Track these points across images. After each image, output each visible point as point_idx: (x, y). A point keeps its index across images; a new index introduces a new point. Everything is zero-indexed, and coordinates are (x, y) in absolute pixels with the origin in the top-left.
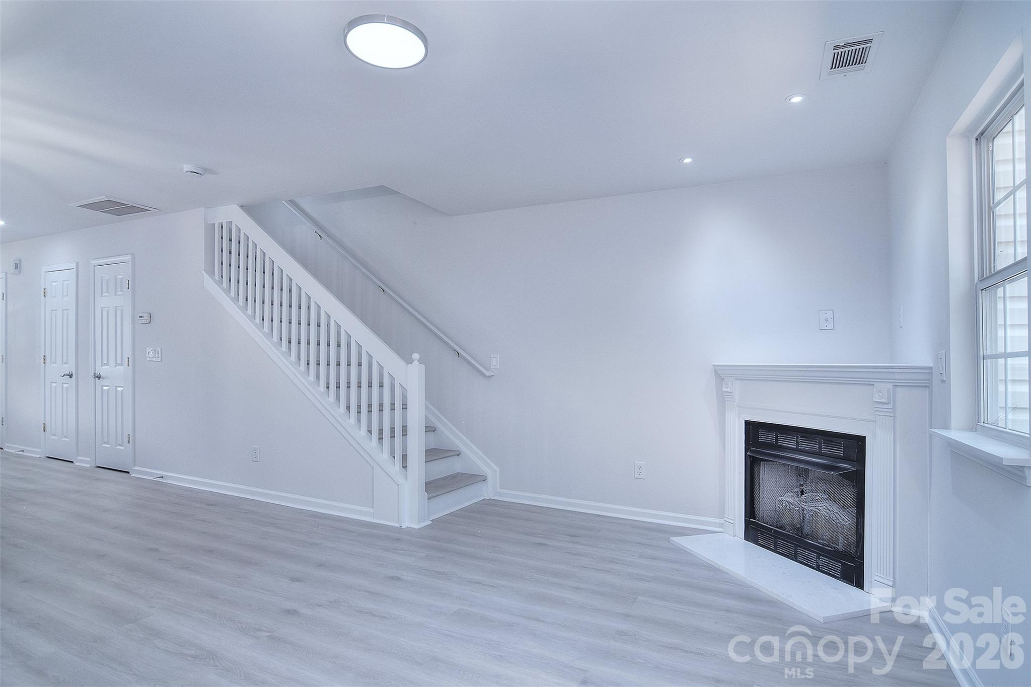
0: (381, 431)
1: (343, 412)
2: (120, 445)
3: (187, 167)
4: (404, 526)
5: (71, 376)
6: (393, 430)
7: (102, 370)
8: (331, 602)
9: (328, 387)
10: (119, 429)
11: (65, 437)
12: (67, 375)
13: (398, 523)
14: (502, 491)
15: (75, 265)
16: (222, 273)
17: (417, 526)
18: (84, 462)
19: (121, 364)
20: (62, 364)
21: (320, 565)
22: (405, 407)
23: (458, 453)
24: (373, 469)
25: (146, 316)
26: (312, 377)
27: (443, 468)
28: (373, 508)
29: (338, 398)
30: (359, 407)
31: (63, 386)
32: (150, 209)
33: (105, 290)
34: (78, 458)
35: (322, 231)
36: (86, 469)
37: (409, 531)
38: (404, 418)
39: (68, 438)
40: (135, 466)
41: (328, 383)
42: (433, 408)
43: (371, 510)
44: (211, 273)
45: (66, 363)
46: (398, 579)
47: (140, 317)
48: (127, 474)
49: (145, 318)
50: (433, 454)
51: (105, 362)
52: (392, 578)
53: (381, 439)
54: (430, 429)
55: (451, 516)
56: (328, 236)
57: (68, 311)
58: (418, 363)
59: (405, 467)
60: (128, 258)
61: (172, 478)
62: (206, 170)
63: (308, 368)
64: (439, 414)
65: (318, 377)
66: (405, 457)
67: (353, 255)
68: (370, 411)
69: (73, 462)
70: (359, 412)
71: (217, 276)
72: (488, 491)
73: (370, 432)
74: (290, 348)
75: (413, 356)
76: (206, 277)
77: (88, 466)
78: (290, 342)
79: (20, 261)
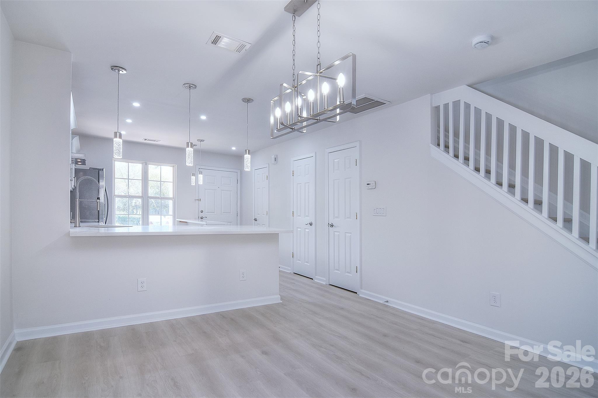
5: (311, 224)
7: (335, 222)
10: (348, 263)
11: (307, 262)
12: (308, 224)
15: (314, 154)
18: (320, 280)
20: (305, 217)
31: (305, 231)
33: (336, 168)
36: (322, 285)
40: (362, 289)
45: (307, 216)
48: (356, 294)
51: (336, 216)
57: (309, 184)
61: (397, 304)
69: (312, 279)
77: (324, 283)
79: (277, 156)
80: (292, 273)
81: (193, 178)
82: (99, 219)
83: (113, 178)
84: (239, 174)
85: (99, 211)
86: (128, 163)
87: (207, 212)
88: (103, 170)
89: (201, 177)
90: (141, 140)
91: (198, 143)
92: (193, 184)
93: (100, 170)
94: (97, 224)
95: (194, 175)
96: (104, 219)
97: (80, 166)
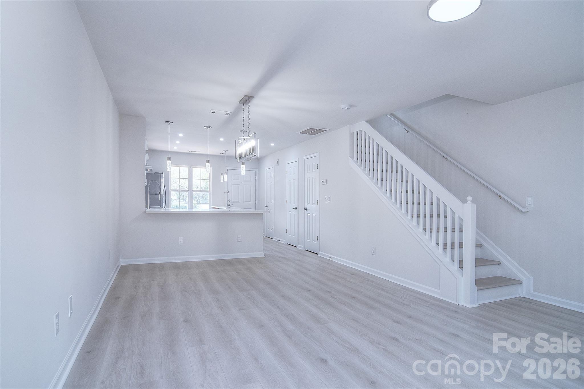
0: (445, 244)
1: (421, 231)
2: (314, 241)
3: (343, 106)
4: (460, 304)
6: (453, 244)
7: (307, 206)
8: (417, 339)
9: (413, 217)
10: (314, 234)
11: (294, 236)
12: (295, 208)
13: (456, 302)
14: (534, 293)
15: (297, 159)
16: (358, 157)
17: (469, 306)
18: (300, 247)
19: (315, 204)
20: (293, 204)
21: (409, 317)
22: (461, 230)
23: (499, 263)
24: (440, 266)
25: (325, 181)
26: (403, 211)
27: (488, 272)
28: (440, 290)
29: (418, 223)
30: (431, 229)
32: (326, 130)
33: (308, 170)
34: (298, 245)
35: (408, 128)
36: (301, 251)
37: (463, 308)
38: (461, 237)
39: (295, 236)
40: (320, 251)
41: (413, 215)
42: (480, 232)
43: (439, 291)
44: (353, 157)
46: (457, 336)
47: (322, 181)
48: (317, 255)
49: (324, 182)
50: (480, 262)
51: (308, 203)
52: (454, 335)
53: (445, 249)
54: (479, 246)
55: (494, 304)
56: (412, 130)
57: (295, 181)
58: (471, 203)
59: (461, 268)
60: (317, 154)
61: (335, 259)
62: (351, 106)
63: (401, 206)
64: (484, 236)
65: (407, 211)
66: (461, 261)
67: (427, 139)
68: (438, 232)
69: (296, 247)
70: (431, 232)
71: (355, 159)
72: (522, 292)
73: (438, 244)
74: (391, 195)
75: (467, 199)
76: (351, 160)
77: (302, 249)
78: (391, 191)
79: (279, 160)
80: (286, 244)
81: (222, 177)
82: (160, 206)
83: (169, 178)
84: (257, 172)
85: (160, 200)
86: (179, 167)
87: (233, 201)
88: (162, 173)
89: (226, 176)
90: (187, 151)
91: (224, 152)
92: (222, 181)
93: (161, 173)
94: (159, 208)
95: (222, 174)
96: (163, 206)
97: (149, 172)
